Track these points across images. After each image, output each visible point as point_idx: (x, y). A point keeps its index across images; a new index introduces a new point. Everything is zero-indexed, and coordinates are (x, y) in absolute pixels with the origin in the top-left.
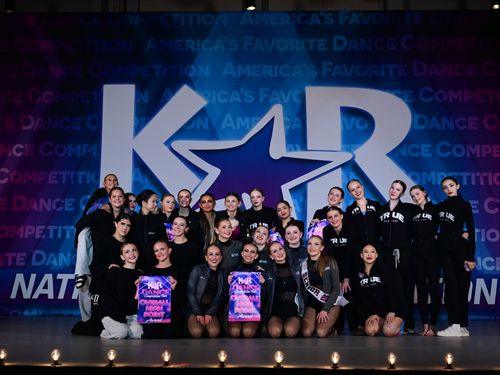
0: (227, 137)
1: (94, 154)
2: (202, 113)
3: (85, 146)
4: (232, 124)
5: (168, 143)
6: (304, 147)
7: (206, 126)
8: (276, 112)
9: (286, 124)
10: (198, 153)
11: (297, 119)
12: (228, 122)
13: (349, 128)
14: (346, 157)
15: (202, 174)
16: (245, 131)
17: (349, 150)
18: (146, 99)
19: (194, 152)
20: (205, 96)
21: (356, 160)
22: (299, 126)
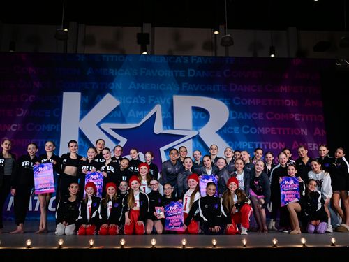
0: (131, 122)
1: (57, 130)
2: (117, 109)
3: (52, 126)
4: (134, 115)
5: (98, 124)
6: (172, 128)
7: (119, 116)
8: (158, 109)
9: (163, 115)
10: (114, 130)
11: (169, 113)
12: (131, 114)
13: (196, 117)
14: (195, 133)
15: (117, 141)
16: (140, 119)
17: (196, 129)
18: (87, 101)
19: (113, 129)
20: (120, 99)
21: (200, 135)
22: (170, 116)
